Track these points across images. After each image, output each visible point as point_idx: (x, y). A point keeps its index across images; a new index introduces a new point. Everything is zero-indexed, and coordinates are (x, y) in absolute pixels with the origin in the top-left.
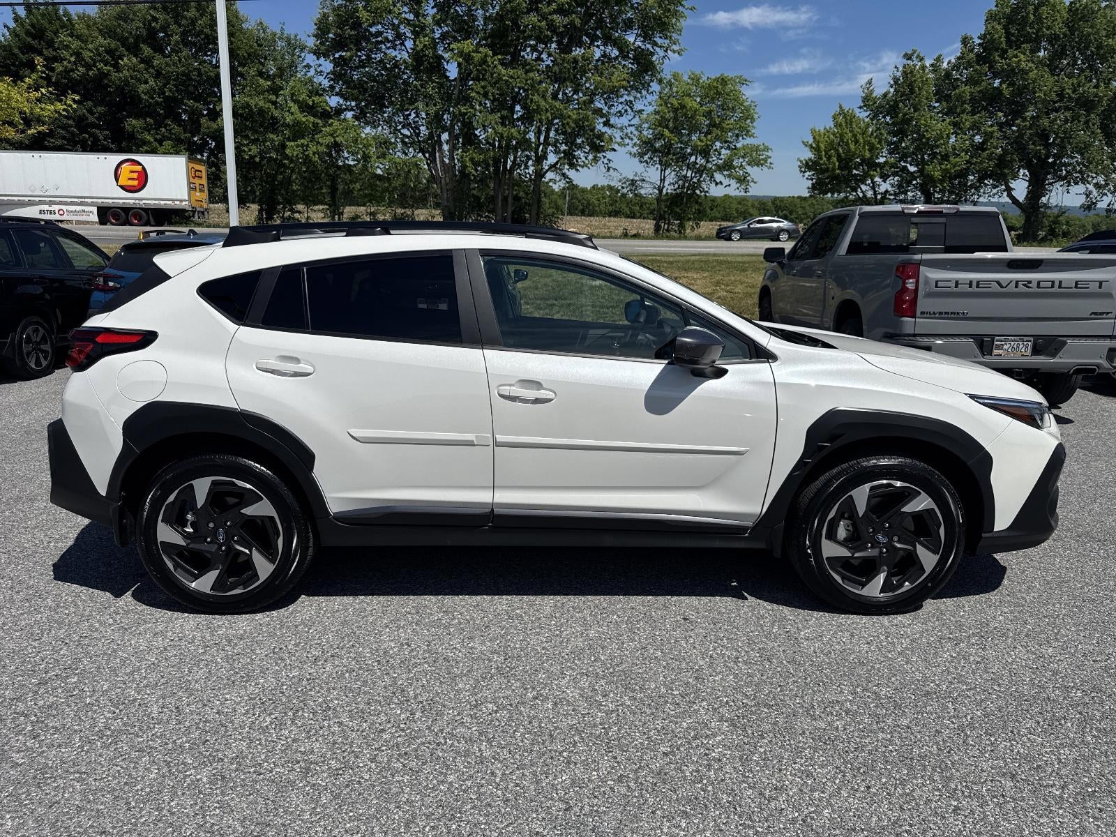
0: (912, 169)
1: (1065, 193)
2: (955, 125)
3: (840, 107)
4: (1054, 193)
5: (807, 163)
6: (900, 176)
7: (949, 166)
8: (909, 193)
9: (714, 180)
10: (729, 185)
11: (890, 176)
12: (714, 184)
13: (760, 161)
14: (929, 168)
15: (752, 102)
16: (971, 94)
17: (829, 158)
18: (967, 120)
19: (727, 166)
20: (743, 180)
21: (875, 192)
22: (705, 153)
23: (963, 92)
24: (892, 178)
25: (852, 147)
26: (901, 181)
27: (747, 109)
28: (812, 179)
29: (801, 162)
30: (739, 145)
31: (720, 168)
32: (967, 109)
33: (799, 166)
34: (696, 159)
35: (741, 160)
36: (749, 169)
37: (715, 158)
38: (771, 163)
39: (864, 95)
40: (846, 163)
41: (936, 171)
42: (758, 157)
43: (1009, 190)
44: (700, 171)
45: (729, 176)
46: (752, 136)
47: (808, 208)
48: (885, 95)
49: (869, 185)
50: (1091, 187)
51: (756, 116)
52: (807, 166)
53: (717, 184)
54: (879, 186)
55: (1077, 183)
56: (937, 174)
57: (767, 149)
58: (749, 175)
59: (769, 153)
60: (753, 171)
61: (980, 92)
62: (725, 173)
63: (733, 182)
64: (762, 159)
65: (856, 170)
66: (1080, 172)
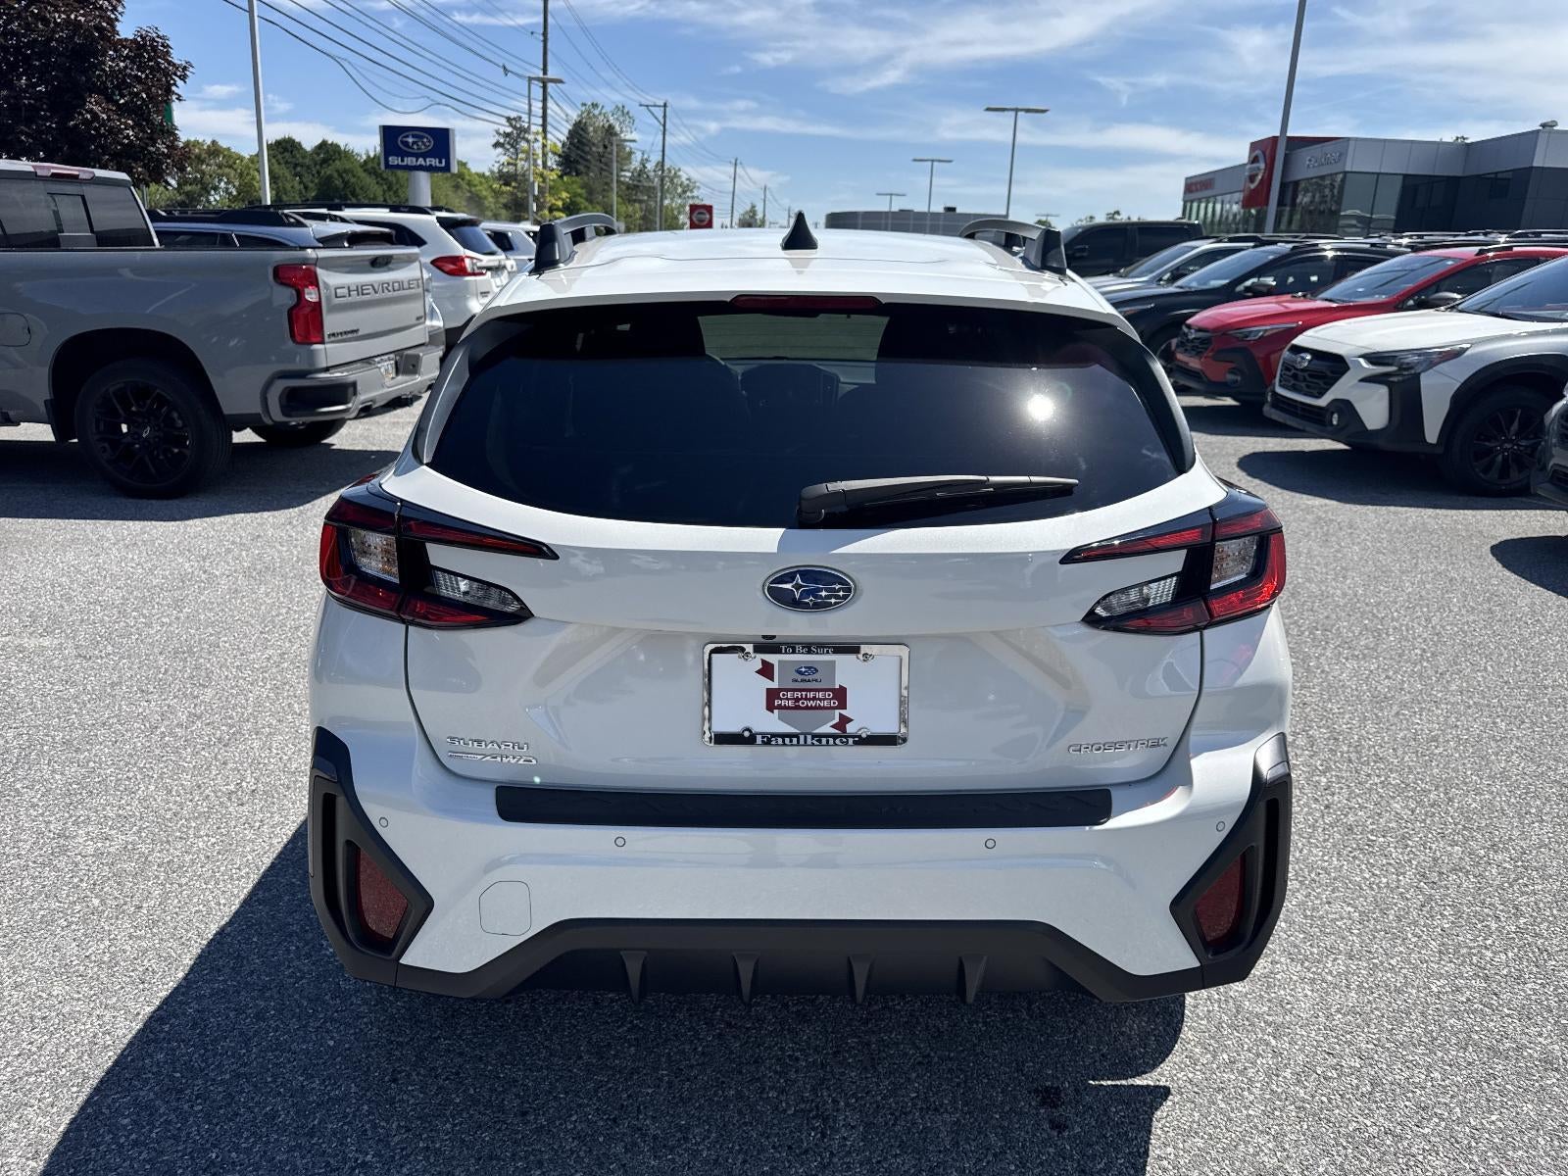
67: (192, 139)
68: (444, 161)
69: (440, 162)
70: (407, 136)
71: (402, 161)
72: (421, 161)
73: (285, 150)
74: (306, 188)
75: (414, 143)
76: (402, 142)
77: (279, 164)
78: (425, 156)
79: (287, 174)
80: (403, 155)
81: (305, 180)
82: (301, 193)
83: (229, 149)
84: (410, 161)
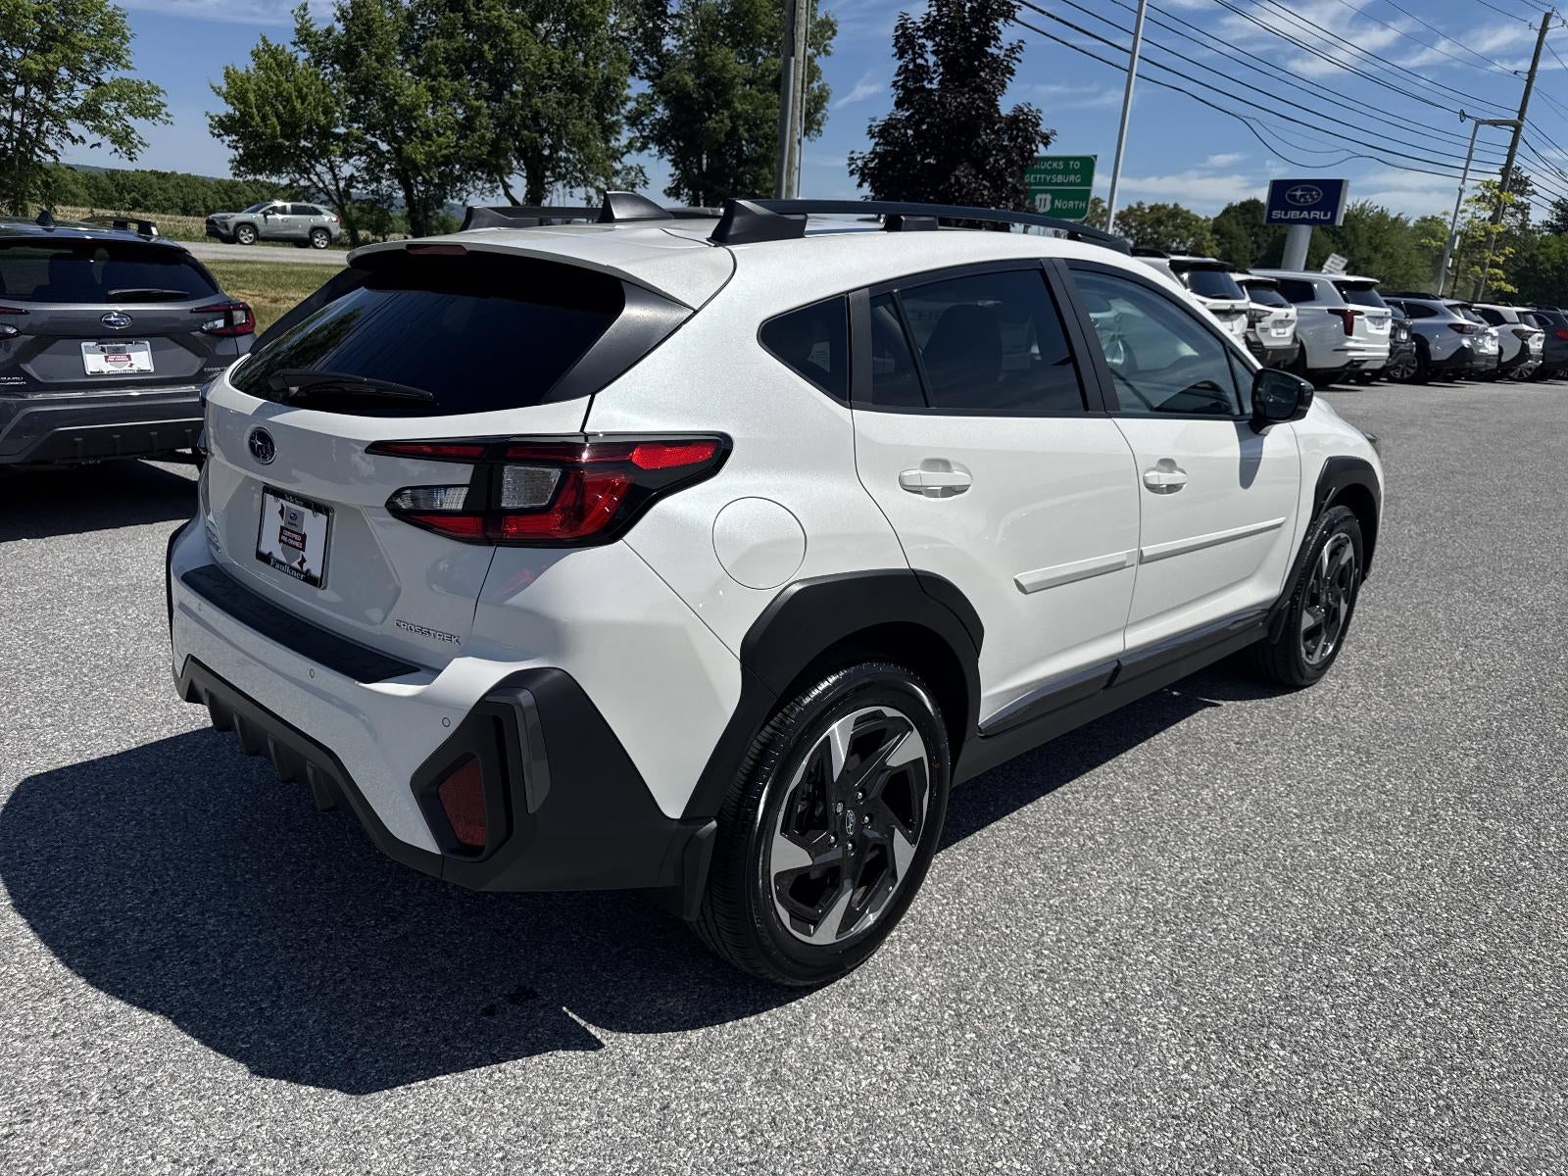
0: (384, 147)
1: (568, 196)
2: (431, 89)
3: (264, 40)
4: (555, 196)
5: (220, 120)
6: (368, 156)
7: (433, 148)
8: (384, 181)
9: (69, 135)
10: (99, 145)
11: (355, 154)
12: (68, 141)
13: (147, 109)
14: (408, 149)
15: (116, 8)
16: (446, 51)
17: (264, 118)
18: (447, 87)
19: (89, 112)
20: (123, 140)
21: (335, 176)
22: (46, 83)
23: (436, 46)
24: (357, 157)
25: (298, 104)
26: (370, 163)
27: (112, 17)
28: (236, 148)
29: (212, 118)
30: (106, 79)
31: (78, 115)
32: (442, 70)
33: (210, 125)
34: (27, 92)
35: (115, 104)
36: (130, 120)
37: (63, 95)
38: (167, 115)
39: (298, 26)
40: (291, 129)
41: (417, 152)
42: (144, 102)
43: (506, 187)
44: (40, 115)
45: (95, 128)
46: (126, 66)
47: (172, 191)
48: (329, 31)
49: (325, 165)
50: (592, 192)
51: (128, 34)
52: (224, 126)
53: (74, 141)
54: (340, 167)
55: (579, 185)
56: (420, 158)
57: (156, 91)
58: (133, 131)
59: (162, 98)
60: (140, 126)
61: (456, 50)
62: (88, 123)
63: (106, 141)
64: (152, 107)
65: (306, 140)
66: (581, 171)
67: (1160, 203)
68: (1329, 214)
69: (1325, 215)
70: (1296, 190)
71: (1286, 214)
72: (1305, 214)
73: (1248, 211)
74: (1259, 247)
75: (1301, 196)
76: (1290, 196)
77: (1238, 224)
78: (1309, 209)
79: (1243, 233)
80: (1287, 208)
81: (1260, 240)
82: (1252, 252)
83: (1188, 212)
84: (1293, 214)
